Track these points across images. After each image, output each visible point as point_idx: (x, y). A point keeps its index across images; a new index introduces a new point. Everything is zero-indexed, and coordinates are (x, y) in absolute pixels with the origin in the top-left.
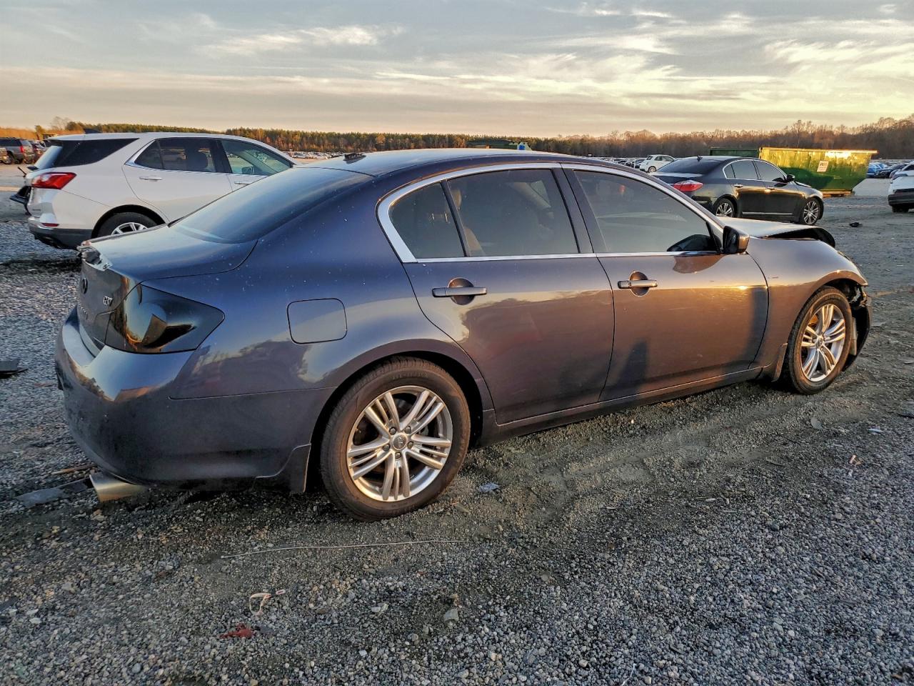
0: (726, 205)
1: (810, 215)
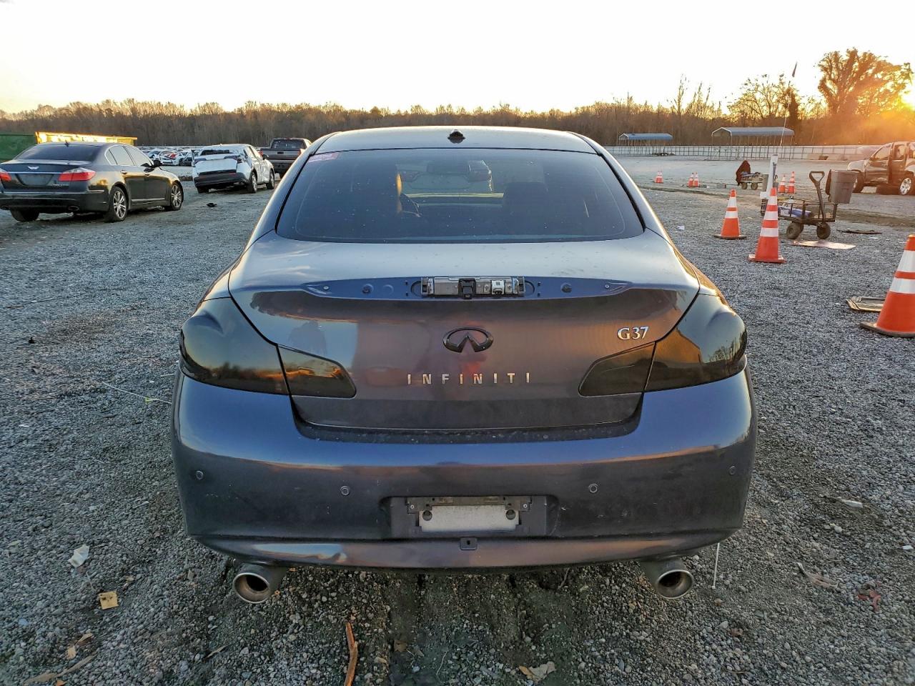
0: (119, 193)
1: (176, 198)
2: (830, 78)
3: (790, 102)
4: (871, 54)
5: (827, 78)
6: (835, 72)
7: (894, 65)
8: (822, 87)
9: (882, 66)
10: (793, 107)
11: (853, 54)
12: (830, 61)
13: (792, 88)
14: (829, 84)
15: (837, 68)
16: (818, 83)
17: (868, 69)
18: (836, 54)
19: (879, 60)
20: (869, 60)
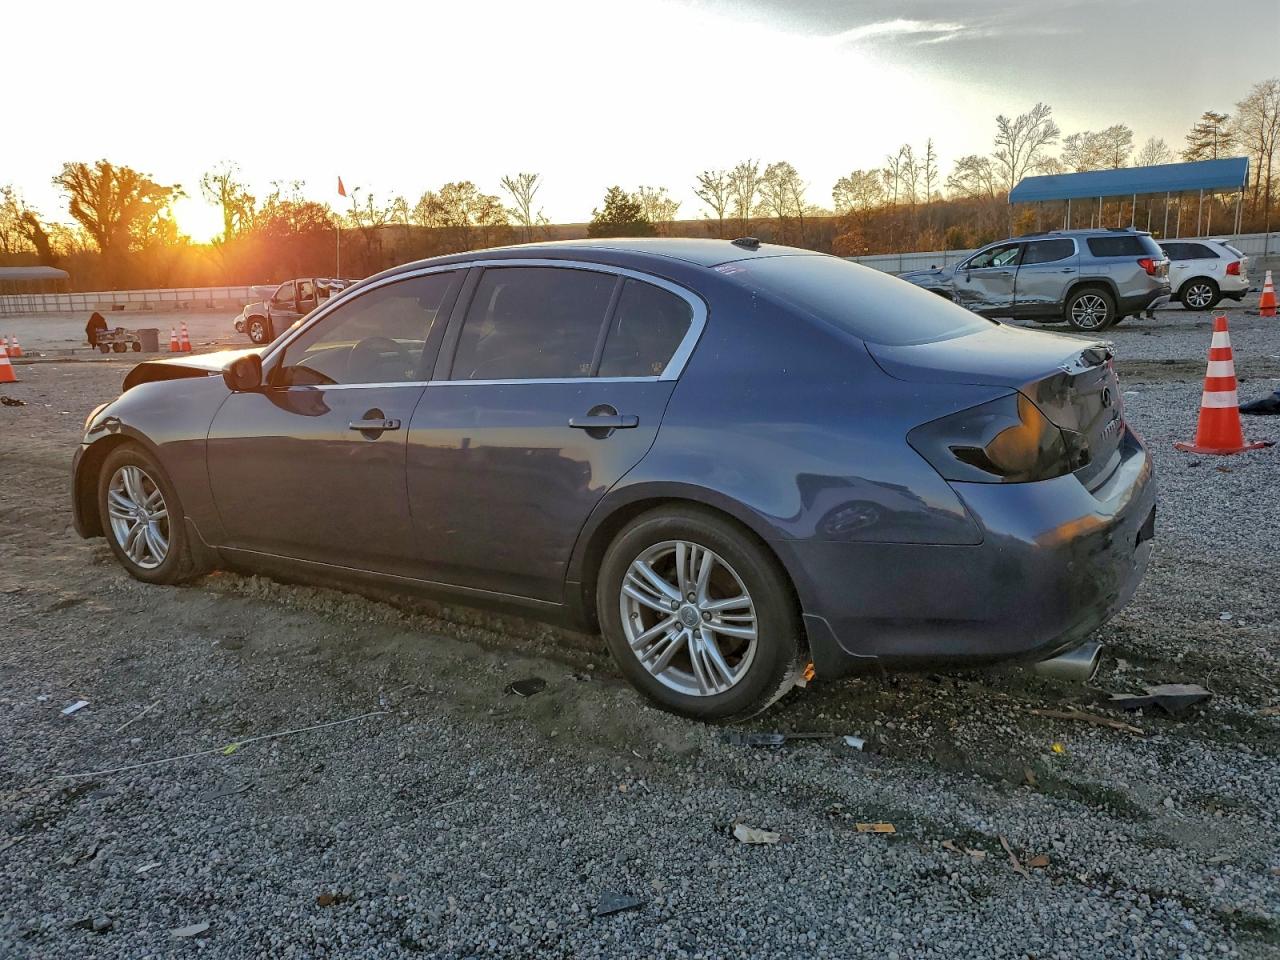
2: (84, 200)
3: (33, 231)
4: (130, 171)
5: (79, 200)
6: (87, 192)
7: (162, 186)
8: (75, 210)
9: (148, 187)
10: (40, 238)
11: (106, 168)
12: (77, 176)
13: (31, 210)
14: (84, 207)
15: (89, 186)
16: (67, 207)
17: (132, 190)
18: (82, 167)
19: (143, 178)
20: (128, 179)
